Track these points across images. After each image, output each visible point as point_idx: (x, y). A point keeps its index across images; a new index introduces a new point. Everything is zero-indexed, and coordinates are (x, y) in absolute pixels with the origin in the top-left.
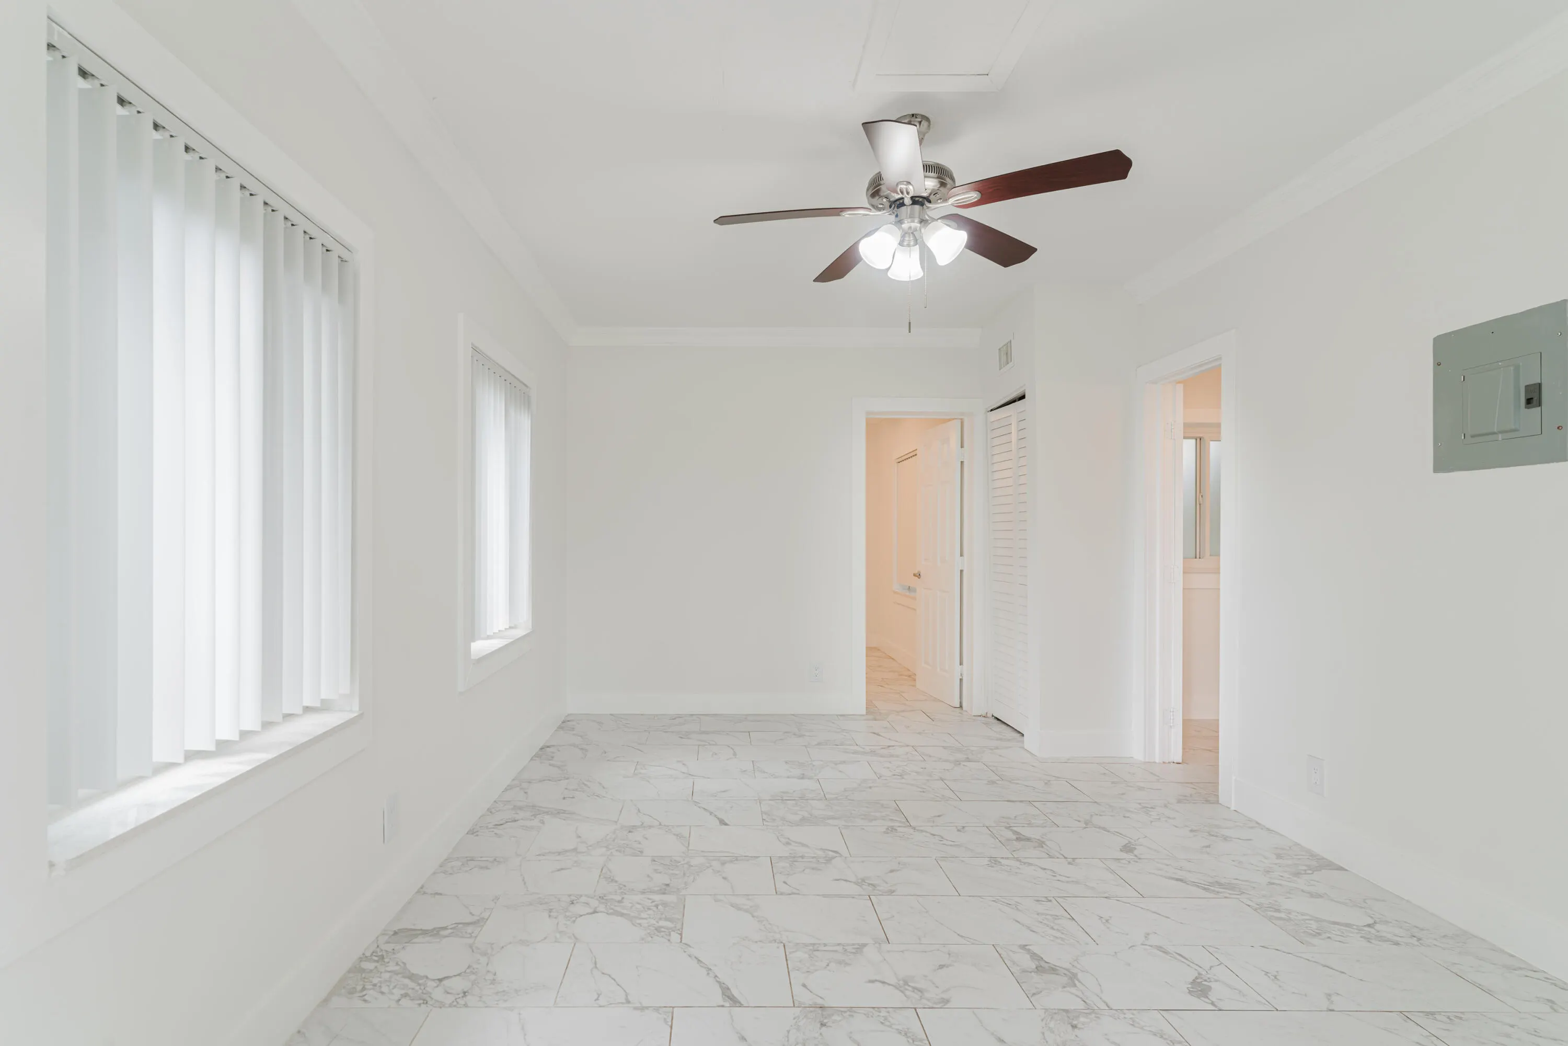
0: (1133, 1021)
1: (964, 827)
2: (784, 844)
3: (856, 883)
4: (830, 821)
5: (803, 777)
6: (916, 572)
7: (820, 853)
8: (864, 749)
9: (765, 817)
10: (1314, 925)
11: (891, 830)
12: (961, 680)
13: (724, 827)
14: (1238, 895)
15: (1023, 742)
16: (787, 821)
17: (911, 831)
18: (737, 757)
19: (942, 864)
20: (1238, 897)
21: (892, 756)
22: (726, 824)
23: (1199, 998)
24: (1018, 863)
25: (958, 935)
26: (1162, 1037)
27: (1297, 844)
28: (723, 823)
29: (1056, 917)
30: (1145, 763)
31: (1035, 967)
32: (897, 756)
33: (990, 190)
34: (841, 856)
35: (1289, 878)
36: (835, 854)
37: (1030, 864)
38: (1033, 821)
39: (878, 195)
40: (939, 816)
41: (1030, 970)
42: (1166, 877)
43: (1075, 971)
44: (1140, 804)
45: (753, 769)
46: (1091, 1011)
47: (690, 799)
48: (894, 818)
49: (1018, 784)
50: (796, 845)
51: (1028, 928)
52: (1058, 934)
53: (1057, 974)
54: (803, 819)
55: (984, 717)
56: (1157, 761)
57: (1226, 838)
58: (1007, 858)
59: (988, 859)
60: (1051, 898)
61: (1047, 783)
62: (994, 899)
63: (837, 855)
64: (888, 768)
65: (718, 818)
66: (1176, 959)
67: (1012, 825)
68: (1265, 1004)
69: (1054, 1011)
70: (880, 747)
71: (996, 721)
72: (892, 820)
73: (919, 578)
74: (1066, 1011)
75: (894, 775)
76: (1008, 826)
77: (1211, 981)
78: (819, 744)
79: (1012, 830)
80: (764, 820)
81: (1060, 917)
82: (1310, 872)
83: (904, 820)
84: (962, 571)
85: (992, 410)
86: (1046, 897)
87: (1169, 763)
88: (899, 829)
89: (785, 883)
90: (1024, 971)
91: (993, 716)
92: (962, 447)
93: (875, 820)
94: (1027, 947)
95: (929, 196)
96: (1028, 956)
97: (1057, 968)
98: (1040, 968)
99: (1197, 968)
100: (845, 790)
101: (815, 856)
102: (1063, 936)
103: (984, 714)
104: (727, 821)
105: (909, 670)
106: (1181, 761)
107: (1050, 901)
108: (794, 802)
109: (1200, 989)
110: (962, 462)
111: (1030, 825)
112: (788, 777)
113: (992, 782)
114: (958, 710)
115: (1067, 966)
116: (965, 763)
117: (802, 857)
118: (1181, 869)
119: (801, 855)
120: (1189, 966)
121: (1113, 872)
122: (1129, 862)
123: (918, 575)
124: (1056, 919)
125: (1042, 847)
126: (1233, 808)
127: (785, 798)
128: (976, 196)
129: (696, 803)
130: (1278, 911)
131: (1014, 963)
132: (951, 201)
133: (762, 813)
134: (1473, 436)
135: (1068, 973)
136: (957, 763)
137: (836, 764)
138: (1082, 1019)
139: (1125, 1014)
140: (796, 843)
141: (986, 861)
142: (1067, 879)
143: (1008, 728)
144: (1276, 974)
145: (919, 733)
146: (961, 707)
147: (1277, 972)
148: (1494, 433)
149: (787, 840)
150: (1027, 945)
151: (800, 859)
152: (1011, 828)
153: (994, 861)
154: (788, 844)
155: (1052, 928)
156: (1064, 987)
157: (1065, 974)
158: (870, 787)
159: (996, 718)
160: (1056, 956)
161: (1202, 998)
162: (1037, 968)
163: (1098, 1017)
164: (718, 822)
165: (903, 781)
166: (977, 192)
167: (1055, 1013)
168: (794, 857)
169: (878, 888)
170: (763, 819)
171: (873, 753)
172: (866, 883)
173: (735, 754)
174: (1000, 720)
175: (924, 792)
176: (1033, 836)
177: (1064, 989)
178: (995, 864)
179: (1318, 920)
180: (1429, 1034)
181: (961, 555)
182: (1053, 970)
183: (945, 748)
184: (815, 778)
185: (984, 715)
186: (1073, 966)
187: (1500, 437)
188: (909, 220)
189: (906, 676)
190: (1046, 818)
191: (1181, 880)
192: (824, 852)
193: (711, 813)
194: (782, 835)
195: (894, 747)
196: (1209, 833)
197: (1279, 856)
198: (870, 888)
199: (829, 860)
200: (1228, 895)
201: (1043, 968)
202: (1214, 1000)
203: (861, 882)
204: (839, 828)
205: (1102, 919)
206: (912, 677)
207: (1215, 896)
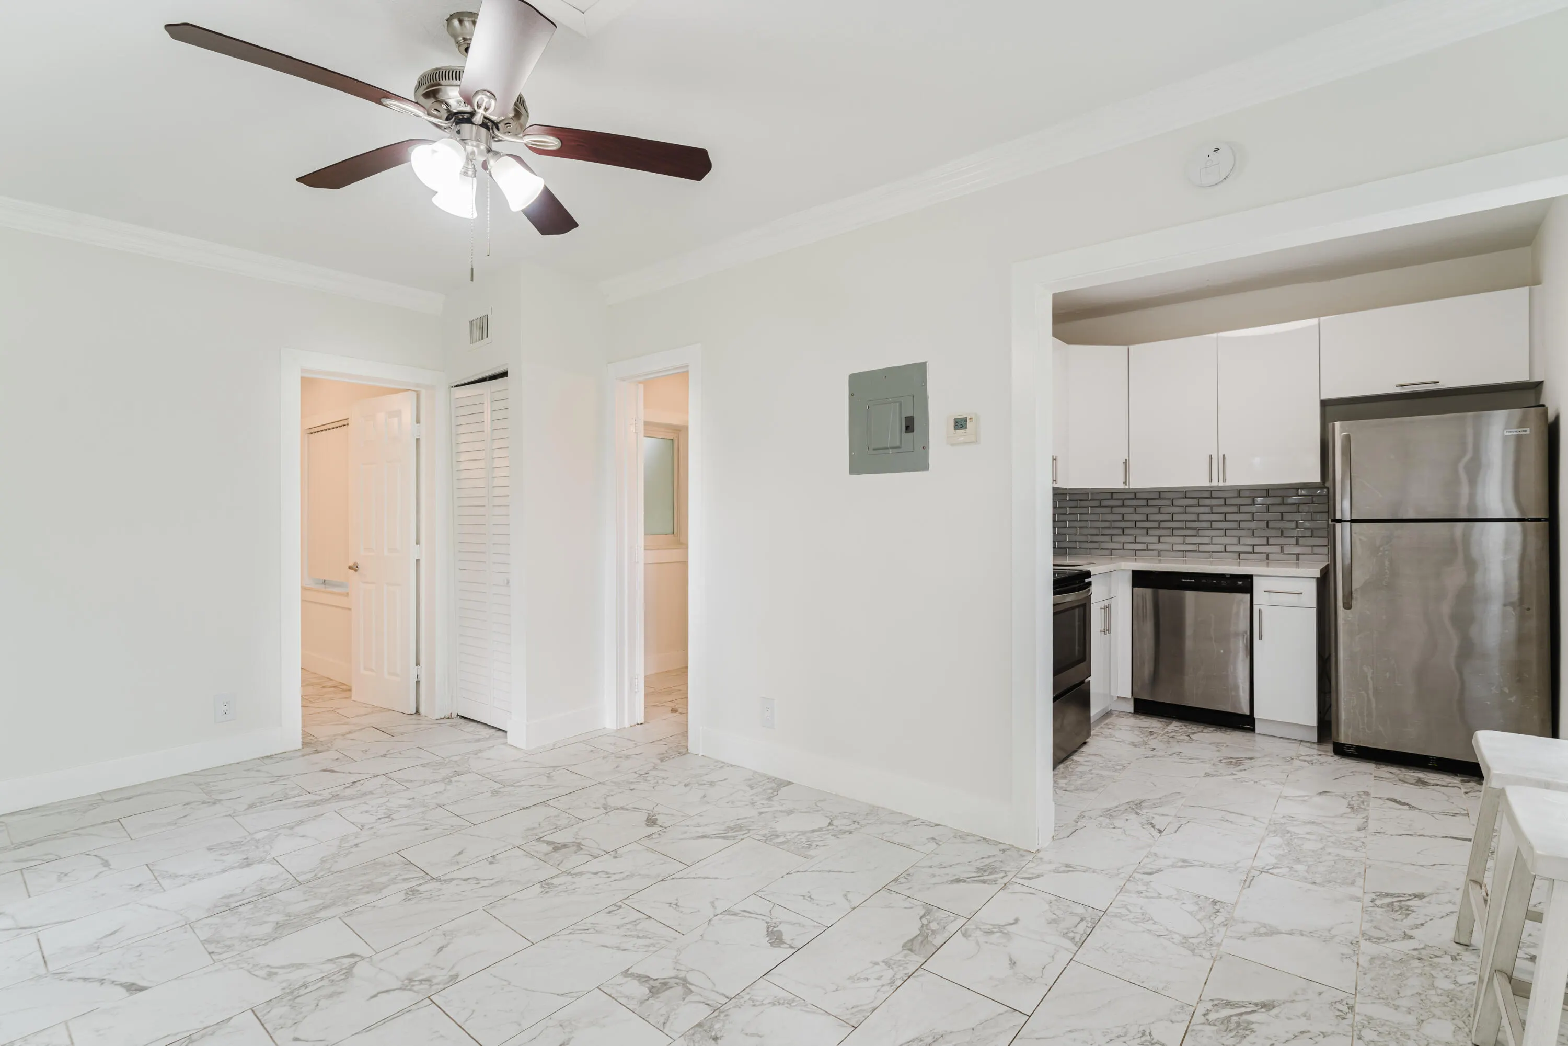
0: (753, 1001)
1: (494, 857)
2: (265, 979)
3: (402, 989)
4: (323, 914)
5: (247, 863)
6: (351, 564)
7: (329, 967)
8: (320, 795)
9: (211, 948)
10: (803, 839)
11: (412, 893)
12: (418, 682)
13: (140, 995)
14: (746, 833)
15: (506, 737)
16: (253, 941)
17: (436, 885)
18: (111, 867)
19: (493, 912)
20: (748, 835)
21: (365, 794)
22: (142, 989)
23: (780, 947)
24: (570, 877)
25: (558, 995)
26: (779, 1004)
27: (755, 772)
28: (133, 988)
29: (635, 923)
30: (618, 730)
31: (647, 991)
32: (371, 793)
33: (573, 144)
34: (363, 958)
35: (767, 804)
36: (352, 960)
37: (581, 874)
38: (559, 823)
39: (435, 97)
40: (460, 853)
41: (646, 998)
42: (692, 838)
43: (682, 974)
44: (635, 772)
45: (153, 878)
46: (718, 1010)
47: (43, 971)
48: (406, 877)
49: (522, 786)
50: (289, 970)
51: (618, 948)
52: (648, 942)
53: (671, 988)
54: (279, 926)
55: (448, 718)
56: (626, 727)
57: (712, 784)
58: (557, 876)
59: (539, 885)
60: (620, 904)
61: (549, 777)
62: (569, 932)
63: (357, 959)
64: (367, 812)
65: (121, 985)
66: (745, 917)
67: (541, 835)
68: (819, 926)
69: (691, 1032)
70: (342, 787)
71: (462, 721)
72: (404, 880)
73: (356, 571)
74: (700, 1025)
75: (380, 819)
76: (538, 837)
77: (778, 926)
78: (251, 806)
79: (544, 841)
80: (213, 953)
81: (638, 922)
82: (775, 793)
83: (422, 874)
84: (418, 561)
85: (457, 386)
86: (615, 905)
87: (635, 725)
88: (421, 888)
89: (296, 1039)
90: (642, 1003)
91: (458, 715)
92: (418, 422)
93: (385, 887)
94: (629, 972)
95: (499, 123)
96: (636, 982)
97: (666, 980)
98: (654, 990)
99: (763, 918)
100: (323, 861)
101: (325, 974)
102: (651, 941)
103: (448, 715)
104: (142, 983)
105: (331, 679)
106: (643, 722)
107: (620, 907)
108: (251, 906)
109: (775, 937)
110: (418, 440)
111: (558, 828)
112: (224, 871)
113: (495, 793)
114: (413, 717)
115: (673, 973)
116: (456, 779)
117: (305, 985)
118: (699, 825)
119: (301, 983)
120: (756, 919)
121: (653, 851)
122: (659, 835)
123: (354, 568)
124: (636, 925)
125: (582, 849)
126: (700, 755)
127: (233, 906)
128: (556, 143)
129: (59, 975)
130: (777, 836)
131: (627, 997)
132: (527, 139)
133: (203, 942)
134: (874, 449)
135: (678, 981)
136: (447, 780)
137: (291, 828)
138: (717, 1026)
139: (743, 998)
140: (283, 967)
141: (537, 889)
142: (622, 876)
143: (479, 725)
144: (809, 895)
145: (384, 756)
146: (418, 712)
147: (809, 892)
148: (887, 448)
149: (268, 969)
150: (628, 969)
151: (303, 991)
152: (542, 839)
153: (546, 885)
154: (270, 975)
155: (638, 937)
156: (684, 999)
157: (677, 984)
158: (356, 845)
159: (462, 717)
160: (659, 968)
161: (782, 946)
162: (650, 992)
163: (726, 1015)
164: (123, 991)
165: (394, 823)
166: (558, 140)
167: (693, 1034)
168: (292, 992)
169: (435, 981)
170: (210, 953)
171: (336, 797)
172: (415, 981)
173: (106, 864)
174: (468, 718)
175: (427, 829)
176: (566, 841)
177: (685, 1001)
178: (549, 887)
179: (804, 833)
180: (905, 897)
181: (418, 543)
182: (666, 985)
183: (423, 766)
184: (269, 857)
185: (447, 717)
186: (678, 970)
187: (890, 451)
188: (475, 143)
189: (330, 687)
190: (568, 815)
191: (704, 837)
192: (335, 963)
193: (102, 981)
194: (254, 966)
195: (361, 782)
196: (698, 783)
197: (752, 788)
198: (425, 986)
199: (349, 972)
200: (742, 837)
201: (657, 988)
202: (790, 942)
203: (408, 983)
204: (340, 918)
205: (672, 905)
206: (345, 689)
207: (733, 842)
